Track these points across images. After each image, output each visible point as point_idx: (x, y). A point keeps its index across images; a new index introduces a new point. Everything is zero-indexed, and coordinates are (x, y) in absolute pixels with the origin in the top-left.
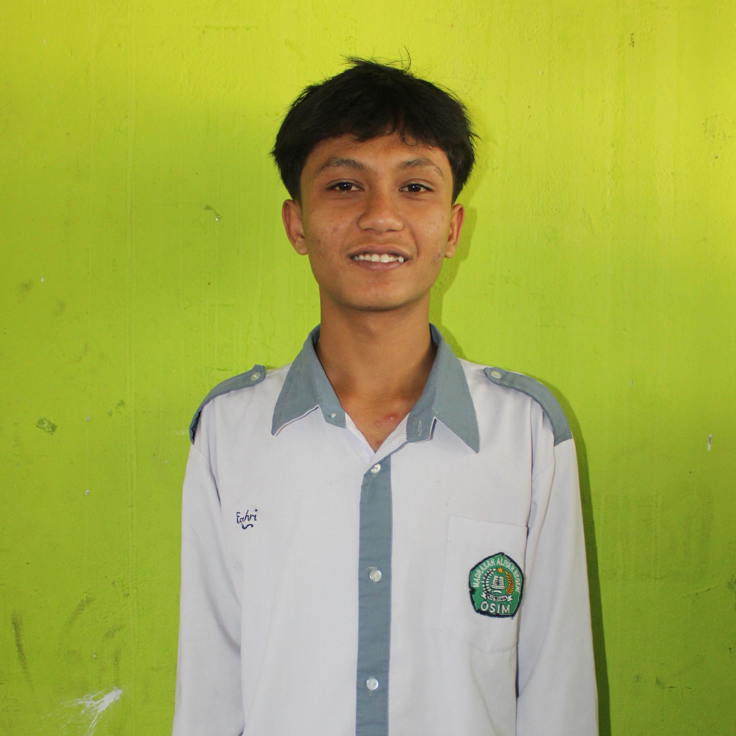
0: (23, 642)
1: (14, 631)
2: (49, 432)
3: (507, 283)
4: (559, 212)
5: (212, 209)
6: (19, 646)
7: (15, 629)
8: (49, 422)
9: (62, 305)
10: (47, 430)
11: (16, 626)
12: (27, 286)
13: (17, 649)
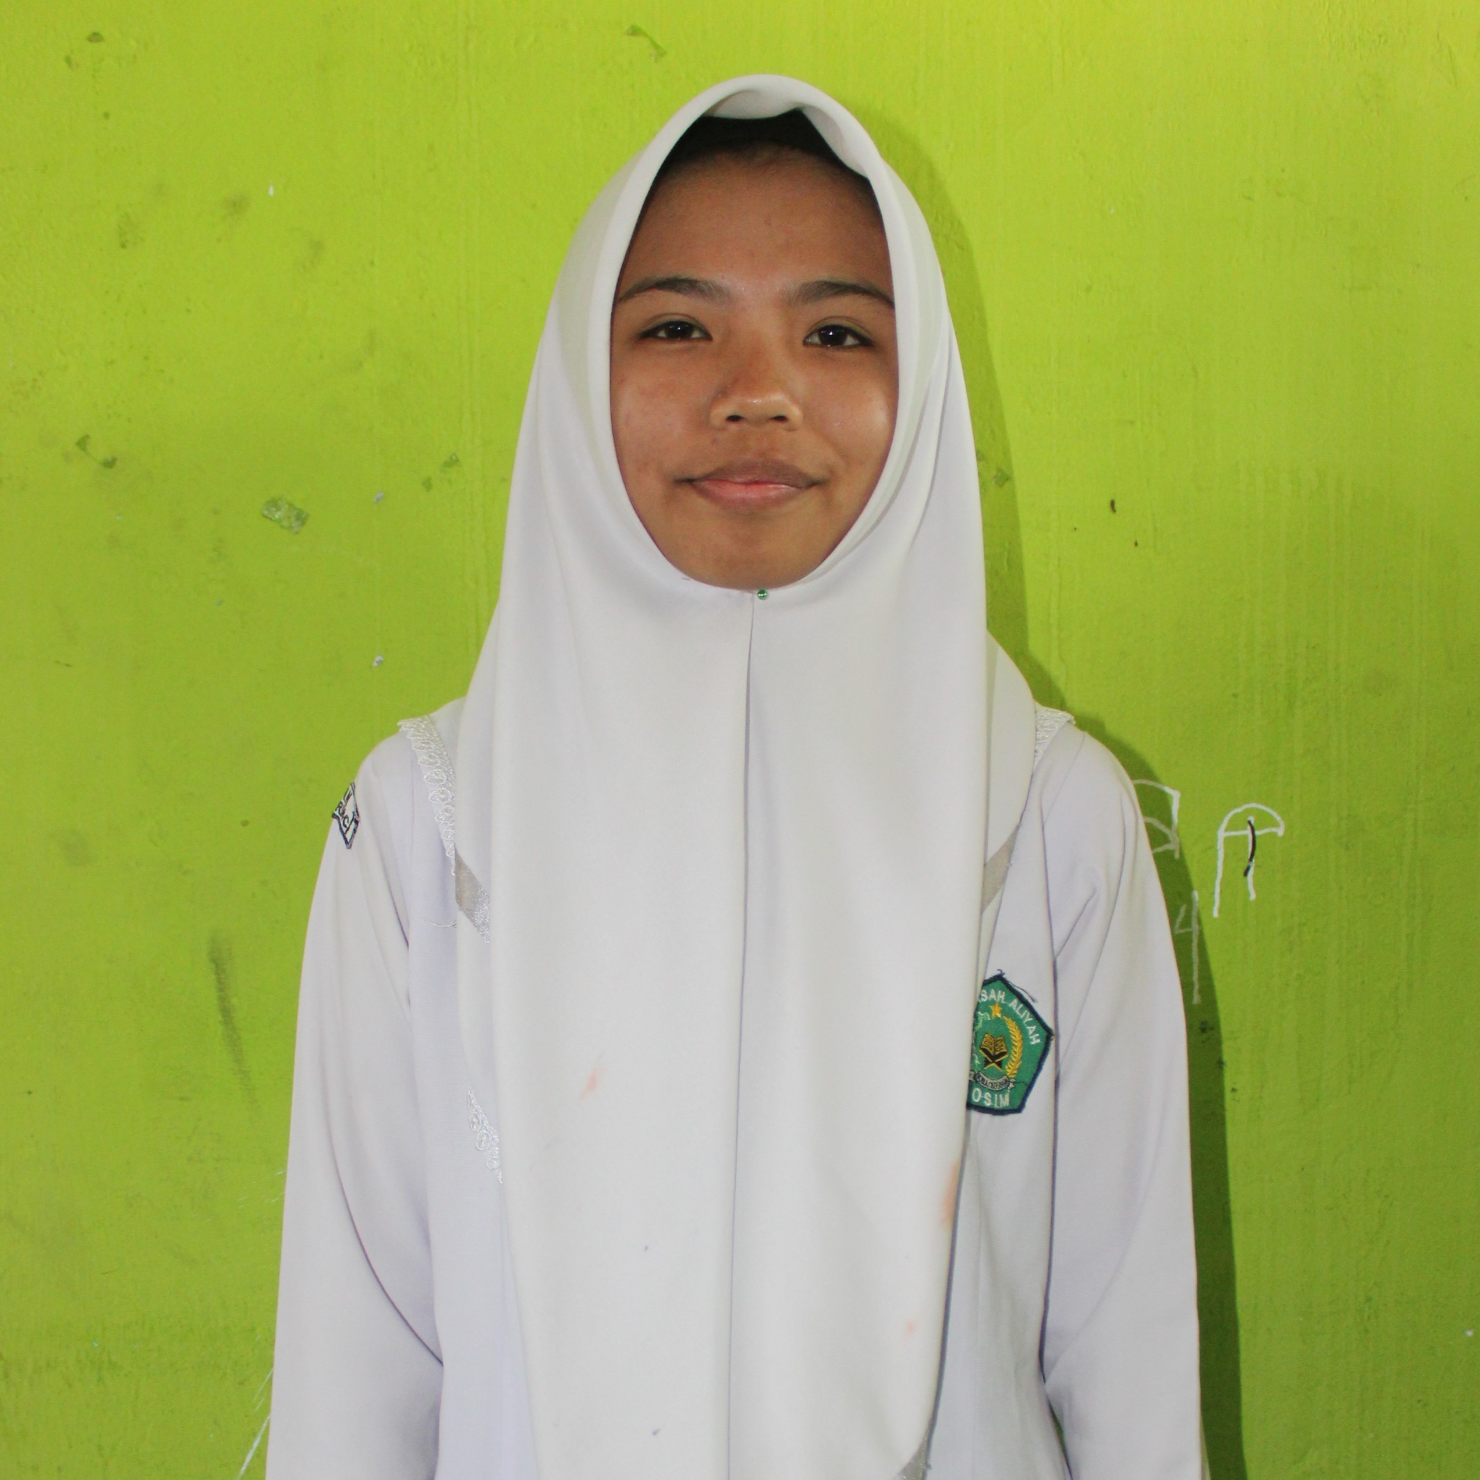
0: (234, 1001)
1: (213, 977)
2: (291, 527)
3: (1279, 195)
4: (1386, 41)
5: (646, 35)
6: (226, 1012)
7: (217, 973)
8: (291, 505)
9: (317, 247)
10: (285, 523)
11: (218, 963)
12: (237, 206)
13: (220, 1018)
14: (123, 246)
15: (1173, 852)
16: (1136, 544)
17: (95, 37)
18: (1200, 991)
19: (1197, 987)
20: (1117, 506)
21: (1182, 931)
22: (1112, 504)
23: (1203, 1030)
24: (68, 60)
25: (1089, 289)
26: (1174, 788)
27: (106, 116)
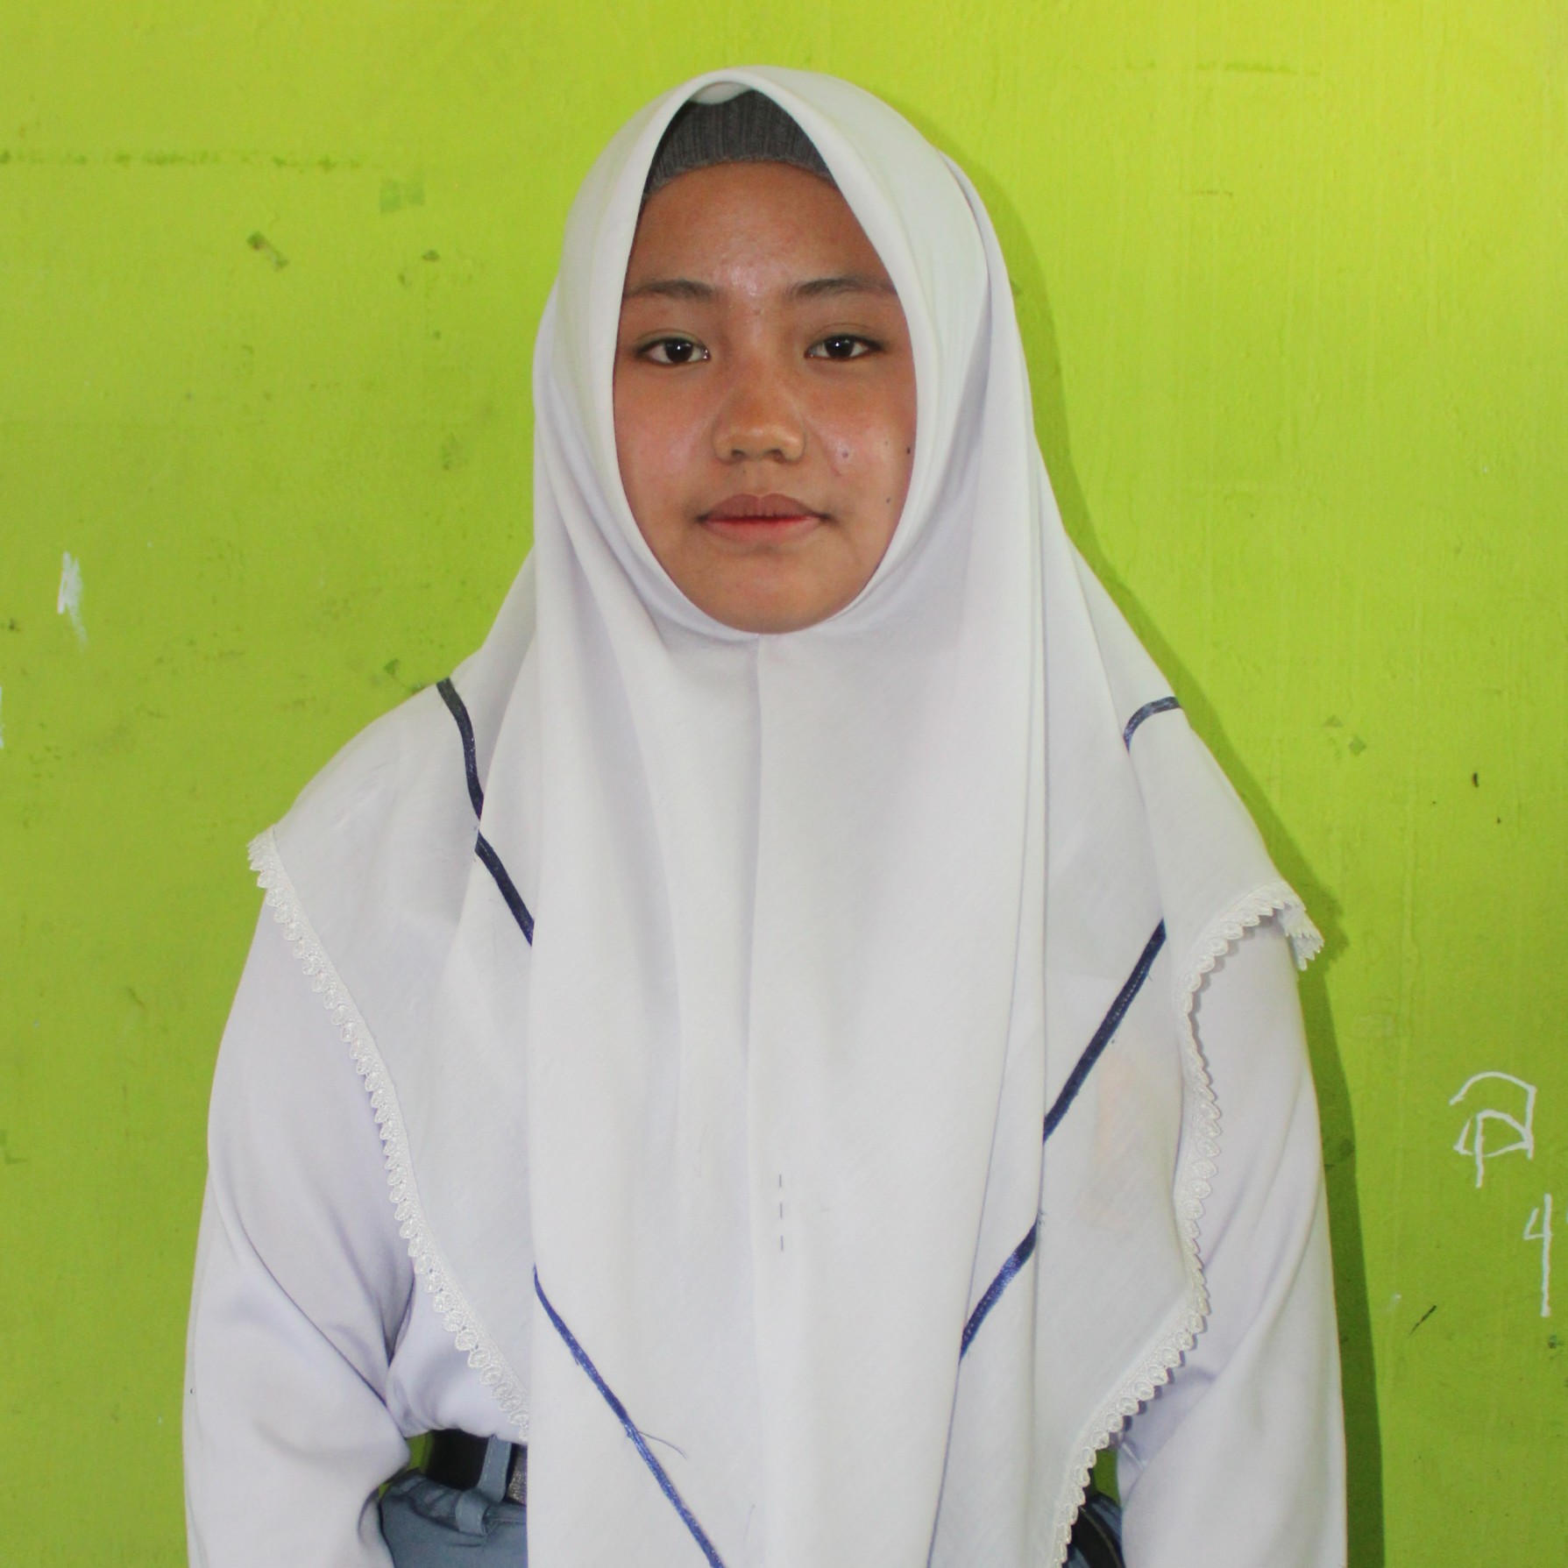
14: (446, 467)
15: (1526, 1151)
16: (1499, 821)
17: (432, 256)
18: (1550, 1303)
19: (1546, 1298)
20: (1480, 781)
21: (1533, 1237)
22: (1475, 778)
23: (1552, 1345)
24: (402, 279)
25: (1458, 551)
26: (1530, 1083)
27: (437, 335)
